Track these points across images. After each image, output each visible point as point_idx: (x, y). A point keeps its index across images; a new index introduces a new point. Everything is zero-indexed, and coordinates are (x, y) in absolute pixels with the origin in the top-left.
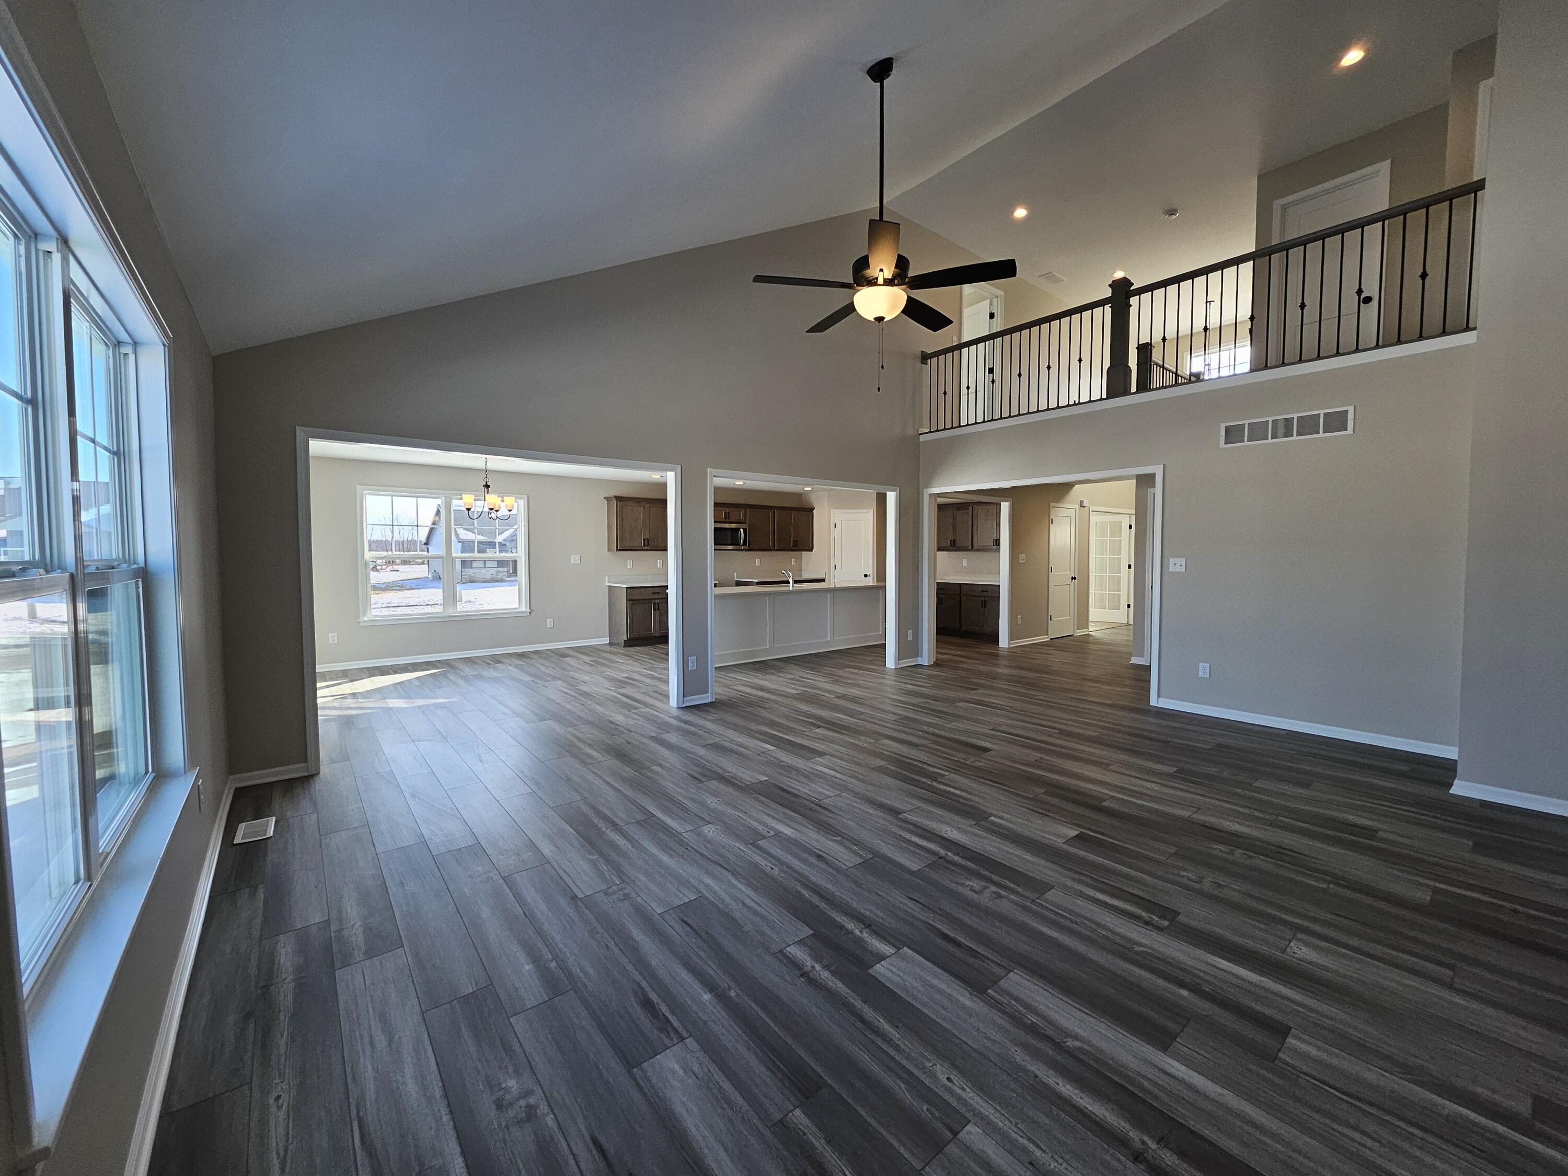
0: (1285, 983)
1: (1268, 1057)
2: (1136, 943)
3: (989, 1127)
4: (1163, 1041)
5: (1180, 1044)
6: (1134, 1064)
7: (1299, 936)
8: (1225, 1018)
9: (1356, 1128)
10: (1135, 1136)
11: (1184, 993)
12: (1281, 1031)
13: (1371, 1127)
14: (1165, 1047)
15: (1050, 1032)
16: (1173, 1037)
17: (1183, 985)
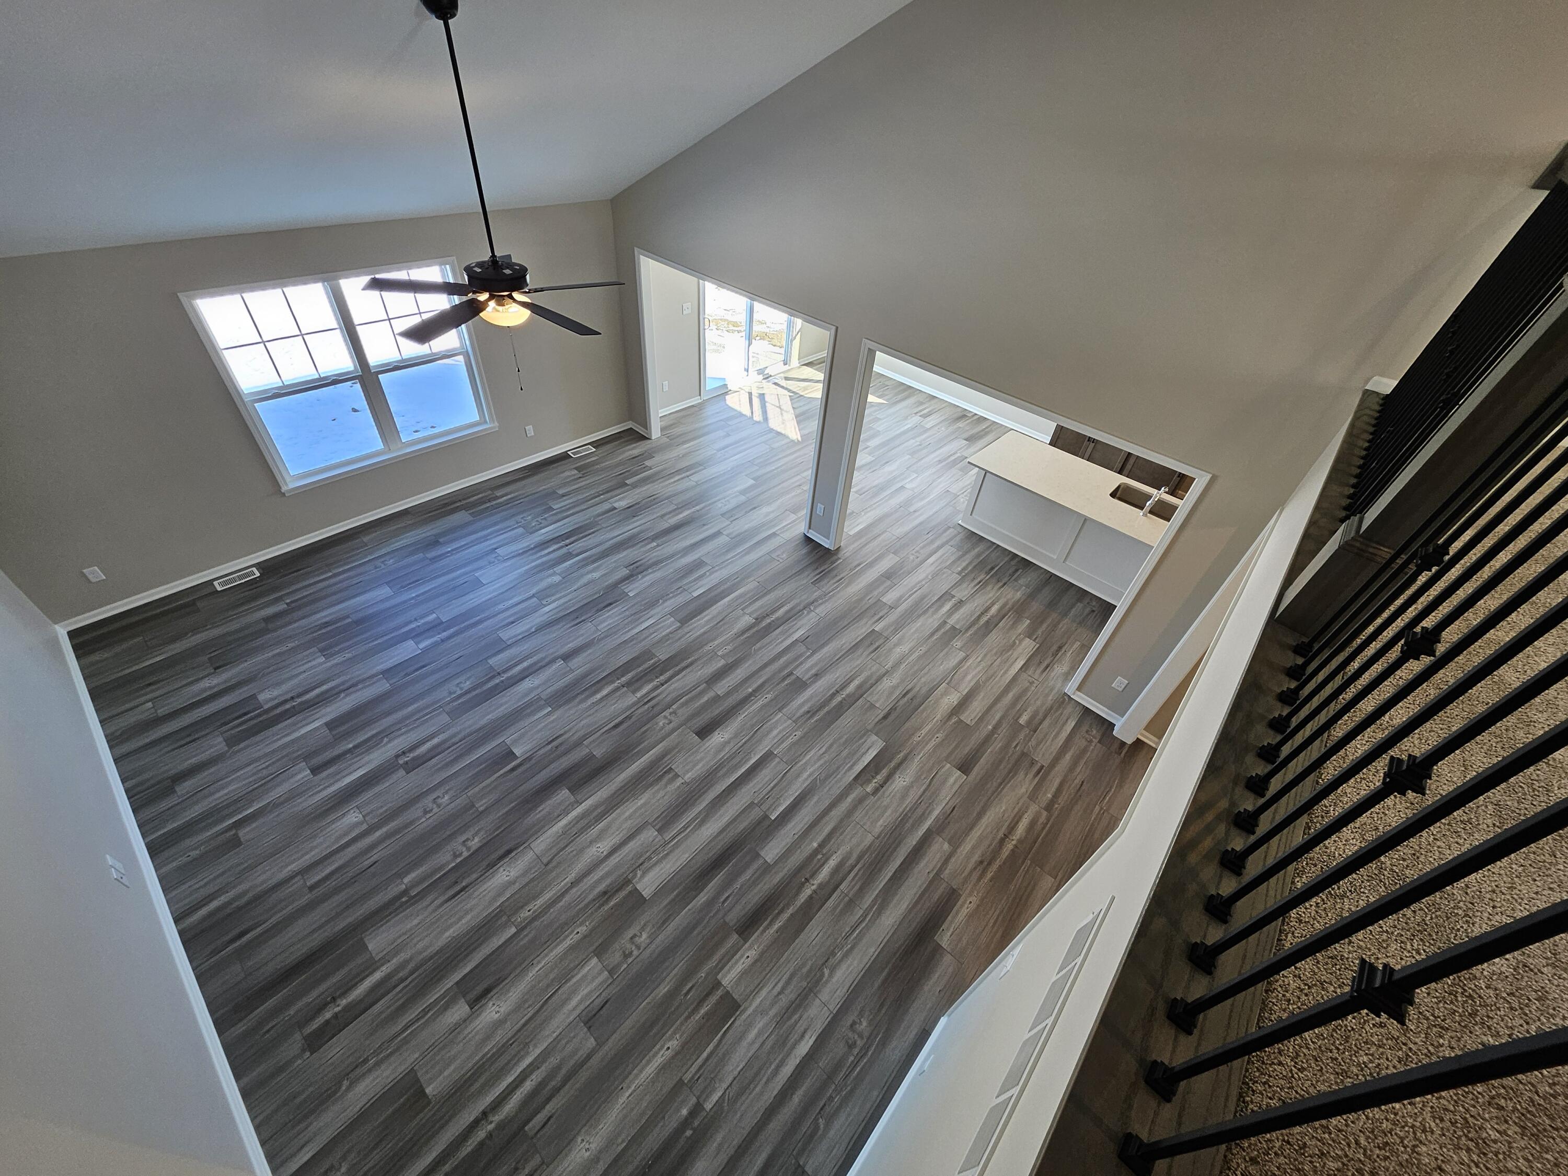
0: (340, 791)
1: (307, 757)
2: (389, 742)
3: (321, 664)
4: (330, 725)
5: (326, 731)
6: (323, 711)
7: (365, 826)
8: (328, 755)
9: (267, 767)
10: (299, 700)
11: (351, 746)
12: (315, 771)
13: (265, 772)
14: (327, 724)
15: (351, 690)
16: (331, 730)
17: (355, 747)
